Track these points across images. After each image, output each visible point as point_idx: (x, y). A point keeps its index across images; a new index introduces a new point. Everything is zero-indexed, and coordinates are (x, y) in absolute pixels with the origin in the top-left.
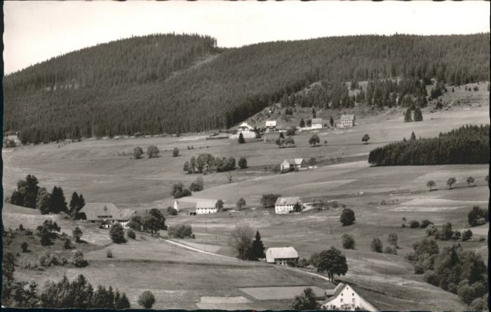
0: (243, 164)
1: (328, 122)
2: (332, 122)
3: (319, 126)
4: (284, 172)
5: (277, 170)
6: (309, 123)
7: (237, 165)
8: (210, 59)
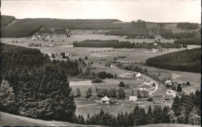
0: (40, 45)
1: (50, 36)
2: (51, 37)
3: (49, 37)
4: (50, 47)
5: (48, 47)
6: (47, 37)
7: (39, 45)
8: (16, 21)
